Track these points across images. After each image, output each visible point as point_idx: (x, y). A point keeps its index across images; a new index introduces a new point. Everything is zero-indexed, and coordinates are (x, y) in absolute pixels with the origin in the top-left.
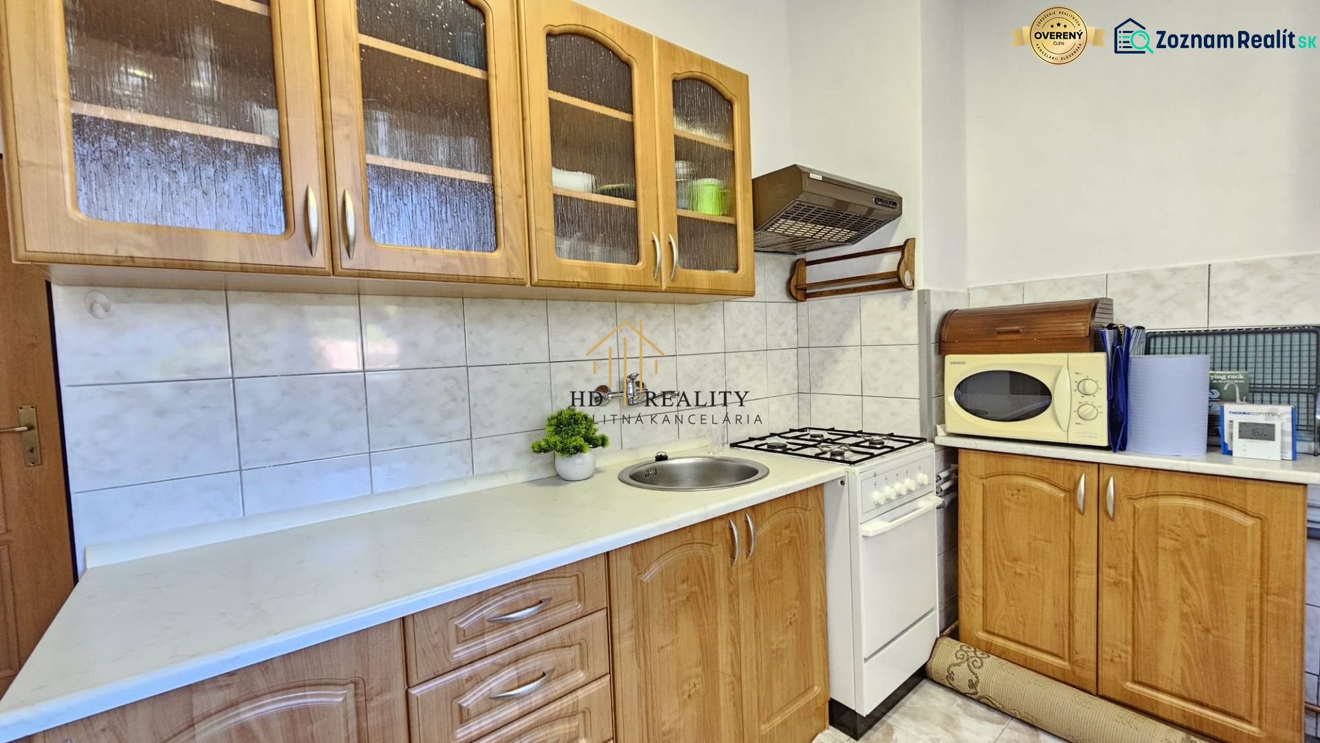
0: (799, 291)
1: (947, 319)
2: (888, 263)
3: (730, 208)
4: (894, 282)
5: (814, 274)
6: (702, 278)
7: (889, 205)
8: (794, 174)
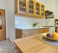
0: (46, 18)
1: (56, 20)
2: (52, 16)
3: (44, 13)
4: (53, 17)
5: (47, 17)
6: (42, 16)
7: (53, 13)
8: (48, 11)
